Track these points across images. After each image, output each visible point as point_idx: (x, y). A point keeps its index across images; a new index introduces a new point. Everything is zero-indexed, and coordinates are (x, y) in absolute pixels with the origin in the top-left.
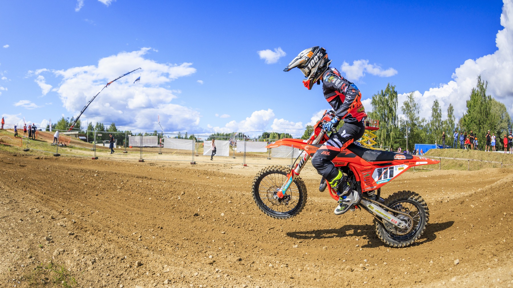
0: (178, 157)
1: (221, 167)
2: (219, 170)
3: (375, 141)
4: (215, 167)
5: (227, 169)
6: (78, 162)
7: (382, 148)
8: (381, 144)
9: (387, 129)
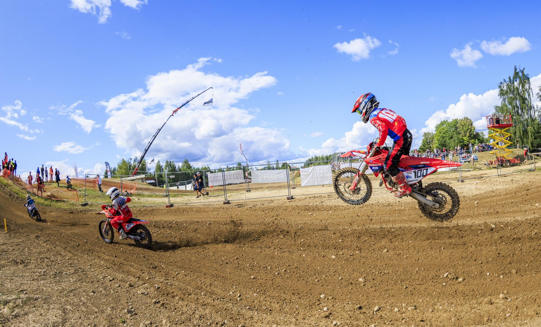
0: (271, 192)
1: (325, 199)
2: (323, 203)
3: (510, 140)
4: (317, 199)
5: (333, 201)
6: (149, 214)
7: (519, 147)
8: (517, 143)
9: (522, 124)
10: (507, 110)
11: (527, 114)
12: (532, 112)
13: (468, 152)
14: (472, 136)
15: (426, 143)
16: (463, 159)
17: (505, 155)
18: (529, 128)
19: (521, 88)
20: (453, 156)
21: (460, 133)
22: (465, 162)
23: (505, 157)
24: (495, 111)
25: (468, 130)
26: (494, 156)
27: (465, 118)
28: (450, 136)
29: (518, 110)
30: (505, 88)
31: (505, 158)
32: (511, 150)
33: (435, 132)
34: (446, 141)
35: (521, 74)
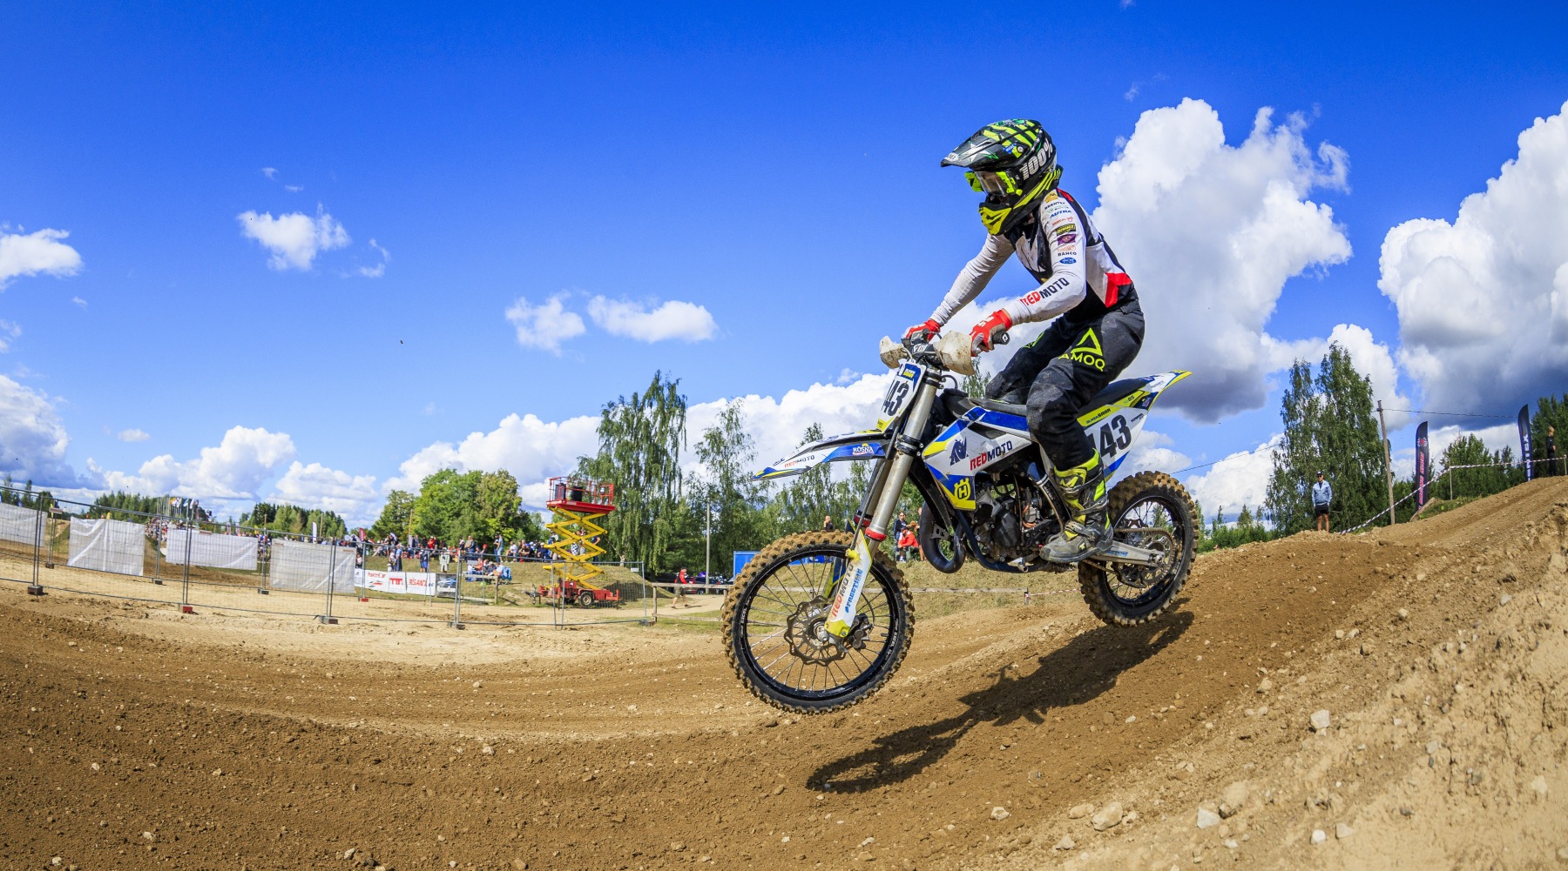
1: (116, 611)
2: (108, 622)
3: (602, 544)
4: (96, 609)
5: (132, 620)
7: (625, 565)
8: (622, 554)
9: (643, 510)
10: (609, 471)
11: (660, 488)
12: (674, 487)
13: (491, 555)
14: (511, 518)
15: (391, 518)
16: (474, 573)
17: (582, 578)
18: (660, 520)
19: (657, 425)
20: (451, 561)
21: (481, 508)
22: (478, 580)
23: (582, 582)
24: (577, 468)
25: (502, 502)
26: (554, 579)
27: (500, 473)
28: (455, 511)
29: (639, 474)
30: (617, 419)
31: (582, 586)
32: (599, 568)
33: (419, 494)
34: (441, 520)
35: (666, 392)
